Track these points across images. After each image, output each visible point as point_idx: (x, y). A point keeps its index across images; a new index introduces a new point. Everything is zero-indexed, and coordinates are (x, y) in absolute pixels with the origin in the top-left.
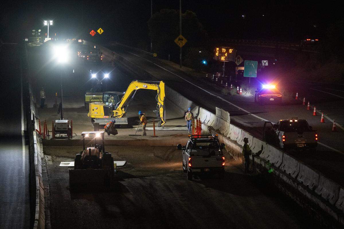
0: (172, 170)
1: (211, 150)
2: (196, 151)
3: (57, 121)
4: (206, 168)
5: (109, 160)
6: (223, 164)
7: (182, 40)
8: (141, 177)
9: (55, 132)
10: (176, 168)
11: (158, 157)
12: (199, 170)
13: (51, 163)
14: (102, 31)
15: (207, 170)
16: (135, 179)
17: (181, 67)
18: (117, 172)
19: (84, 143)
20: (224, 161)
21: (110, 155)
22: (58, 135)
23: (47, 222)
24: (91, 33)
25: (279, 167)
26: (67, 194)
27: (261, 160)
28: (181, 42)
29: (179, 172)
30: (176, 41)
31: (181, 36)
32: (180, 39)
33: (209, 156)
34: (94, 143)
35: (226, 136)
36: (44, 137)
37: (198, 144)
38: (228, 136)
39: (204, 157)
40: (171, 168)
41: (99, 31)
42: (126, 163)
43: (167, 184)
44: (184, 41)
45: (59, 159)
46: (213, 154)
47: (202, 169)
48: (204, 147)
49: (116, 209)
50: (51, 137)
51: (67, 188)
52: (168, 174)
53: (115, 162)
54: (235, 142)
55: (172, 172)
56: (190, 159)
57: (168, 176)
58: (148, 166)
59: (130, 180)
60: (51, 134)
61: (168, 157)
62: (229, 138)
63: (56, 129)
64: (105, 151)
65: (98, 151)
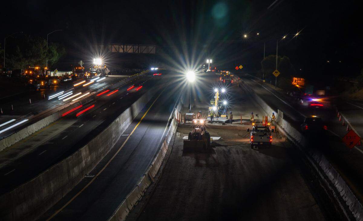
0: (245, 143)
1: (265, 133)
2: (256, 132)
3: (187, 114)
4: (262, 142)
5: (207, 136)
6: (271, 141)
7: (277, 72)
8: (226, 146)
9: (185, 120)
10: (247, 142)
11: (240, 136)
12: (257, 143)
13: (179, 137)
14: (242, 67)
15: (261, 143)
16: (222, 147)
17: (276, 88)
18: (212, 143)
19: (194, 126)
20: (271, 139)
21: (209, 133)
22: (187, 122)
23: (161, 167)
24: (236, 68)
25: (300, 143)
26: (181, 153)
27: (292, 139)
28: (276, 74)
29: (248, 144)
30: (274, 73)
31: (276, 71)
32: (276, 72)
33: (263, 136)
34: (199, 126)
35: (280, 126)
36: (179, 122)
37: (258, 129)
38: (281, 126)
39: (260, 136)
40: (244, 142)
41: (240, 67)
42: (220, 138)
43: (239, 150)
44: (279, 73)
45: (184, 135)
46: (266, 134)
47: (259, 143)
48: (262, 131)
49: (203, 162)
50: (183, 123)
51: (182, 150)
52: (241, 145)
53: (211, 137)
54: (283, 129)
55: (244, 144)
56: (252, 137)
57: (241, 146)
58: (232, 140)
59: (219, 147)
60: (183, 121)
61: (245, 136)
62: (282, 127)
63: (186, 119)
64: (206, 131)
65: (201, 130)
